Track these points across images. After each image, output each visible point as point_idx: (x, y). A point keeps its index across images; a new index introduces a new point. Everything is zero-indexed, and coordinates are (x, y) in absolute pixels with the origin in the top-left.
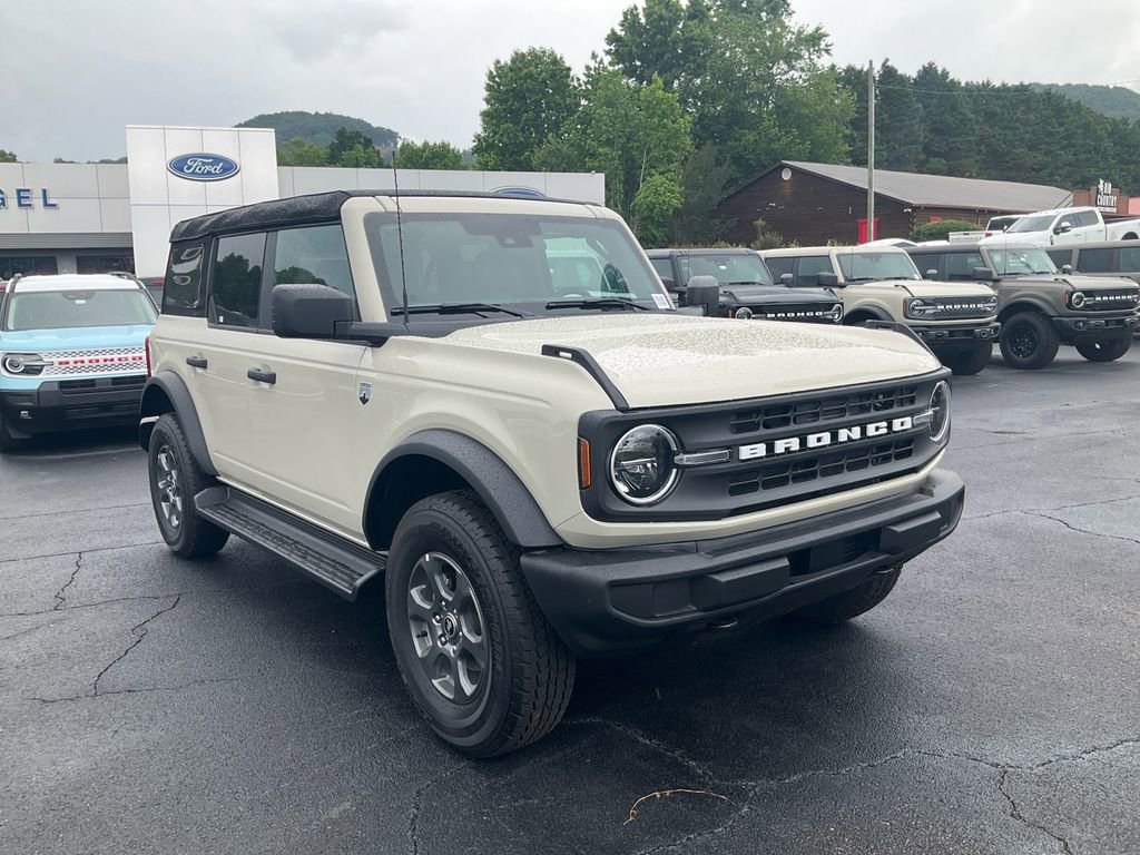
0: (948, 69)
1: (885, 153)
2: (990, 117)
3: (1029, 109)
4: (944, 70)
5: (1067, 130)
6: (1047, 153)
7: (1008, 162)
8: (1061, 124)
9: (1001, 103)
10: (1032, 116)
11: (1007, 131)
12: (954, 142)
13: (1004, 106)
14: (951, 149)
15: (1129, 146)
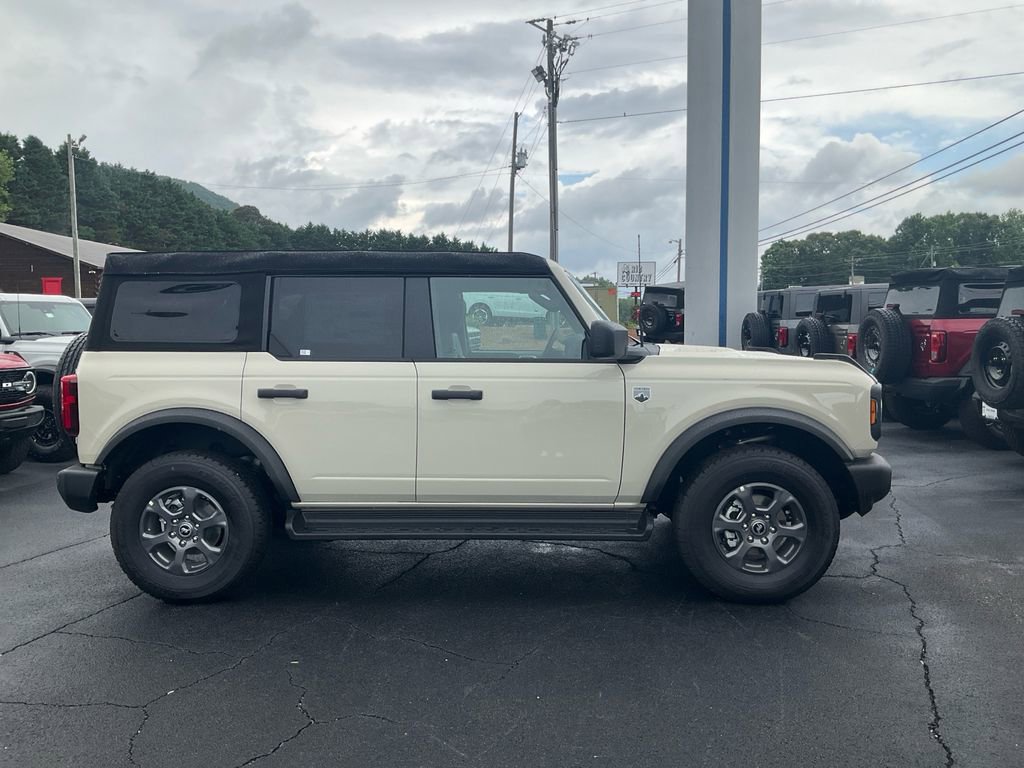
0: (88, 149)
1: (38, 217)
2: (125, 195)
3: (155, 193)
4: (84, 149)
5: (187, 214)
6: (174, 231)
7: (144, 235)
8: (182, 209)
9: (133, 185)
10: (159, 199)
11: (140, 209)
12: (100, 214)
13: (136, 188)
14: (97, 220)
15: (231, 233)
